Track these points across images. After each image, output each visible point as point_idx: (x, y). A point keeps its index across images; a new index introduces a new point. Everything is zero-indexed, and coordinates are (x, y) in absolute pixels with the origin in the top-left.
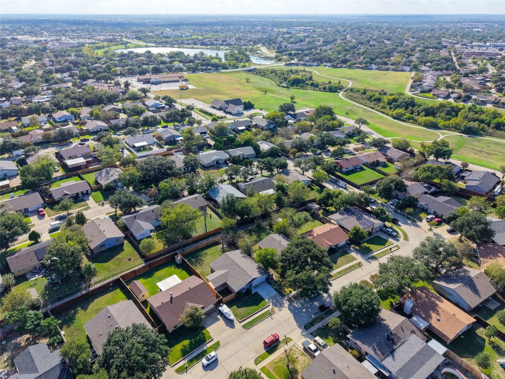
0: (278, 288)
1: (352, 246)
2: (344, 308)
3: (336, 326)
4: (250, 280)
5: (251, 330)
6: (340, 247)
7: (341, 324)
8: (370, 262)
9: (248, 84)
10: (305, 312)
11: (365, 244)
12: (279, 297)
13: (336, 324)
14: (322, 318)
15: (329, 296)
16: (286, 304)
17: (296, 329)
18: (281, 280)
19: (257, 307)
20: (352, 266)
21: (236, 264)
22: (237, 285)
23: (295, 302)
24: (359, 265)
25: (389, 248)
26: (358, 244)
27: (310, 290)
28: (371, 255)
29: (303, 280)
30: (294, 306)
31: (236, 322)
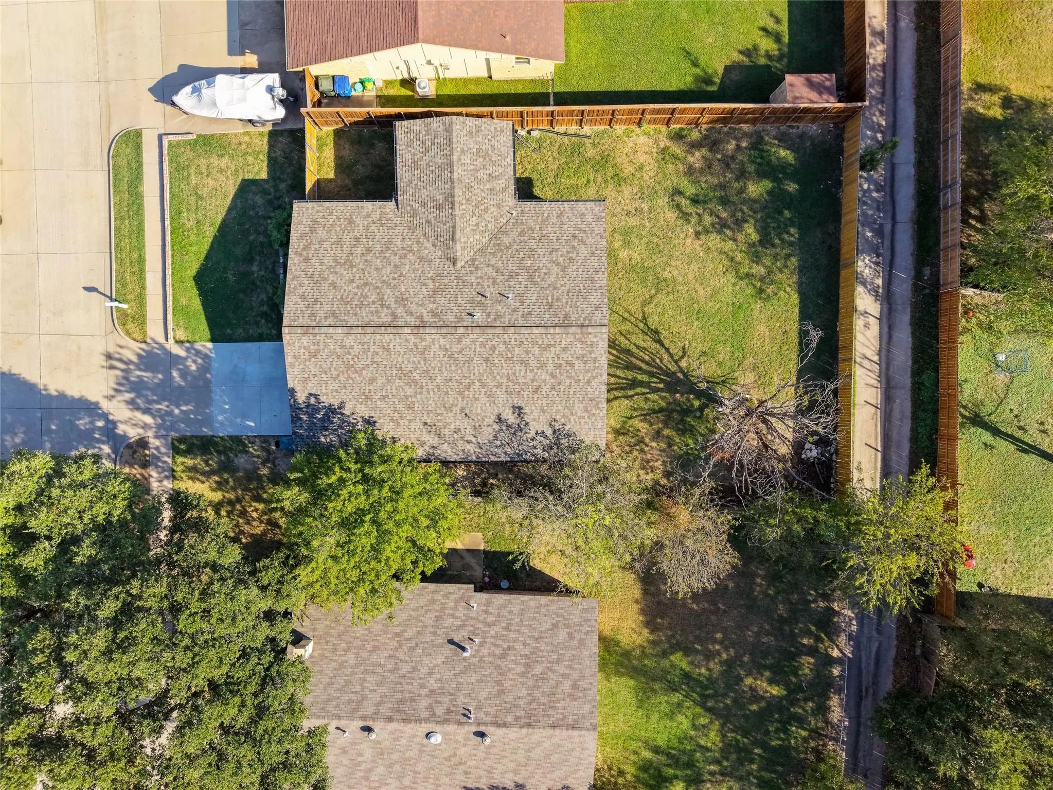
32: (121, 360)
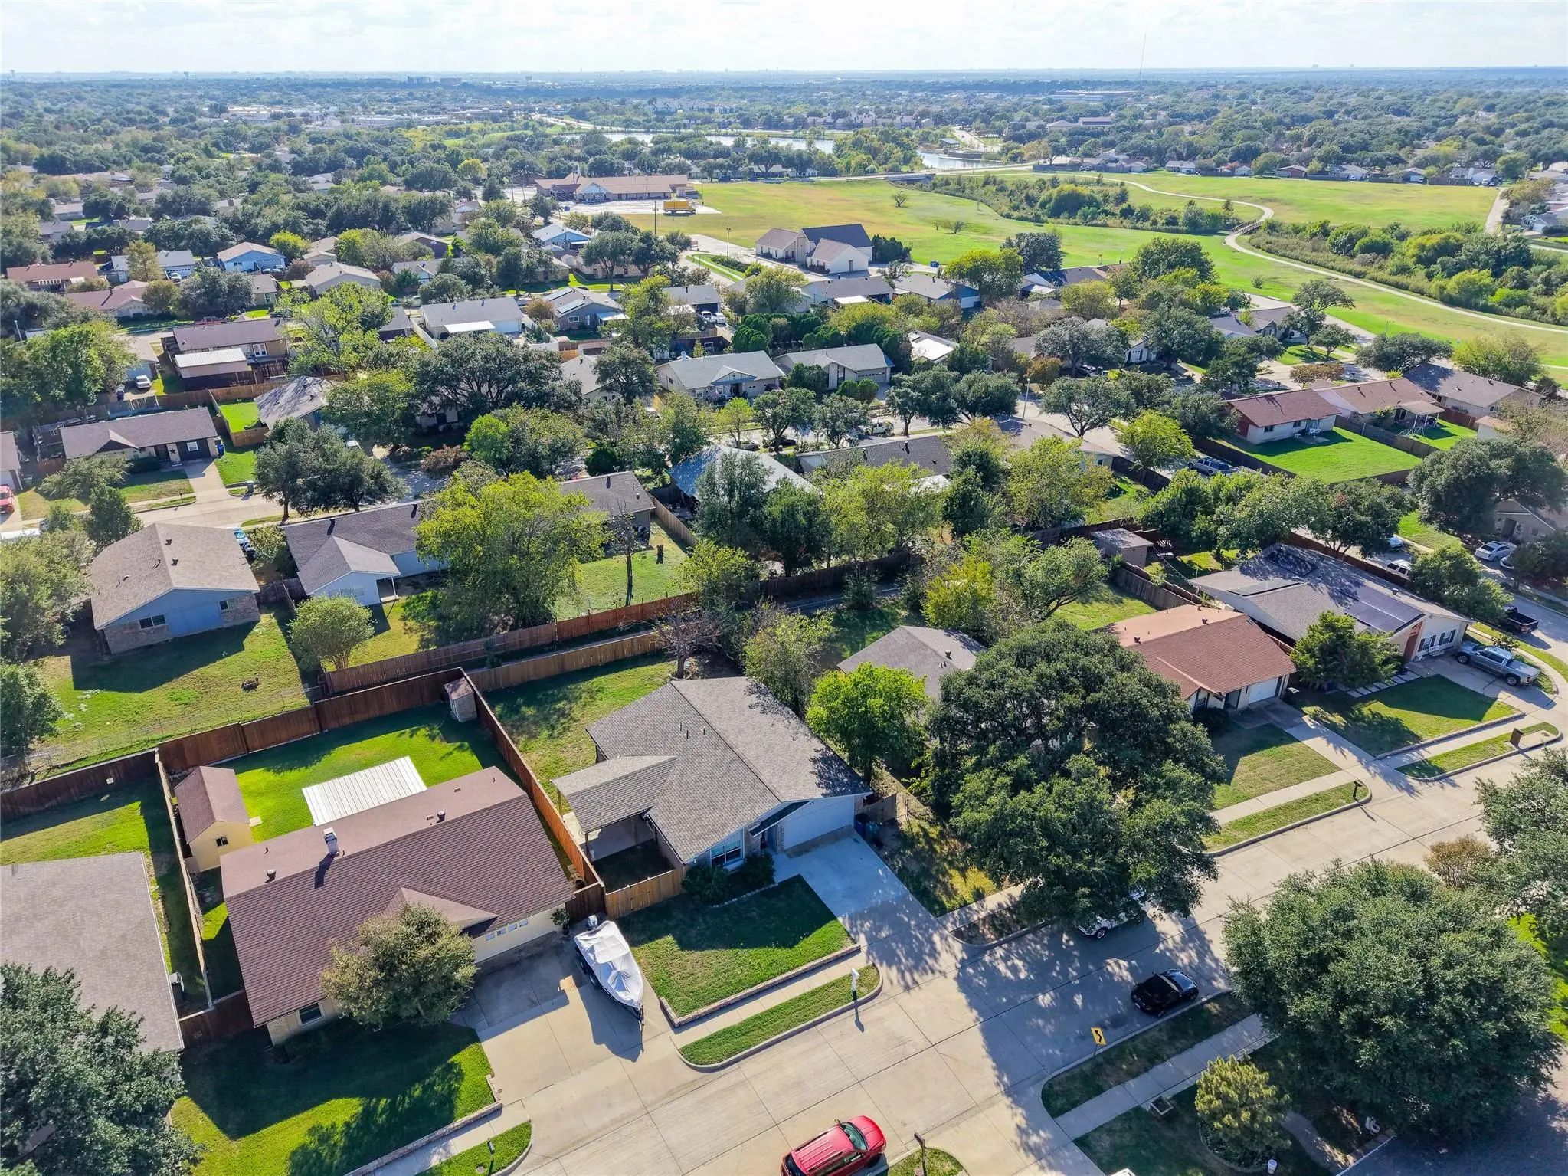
0: (914, 867)
1: (1309, 710)
2: (1303, 1005)
3: (1245, 1116)
4: (764, 809)
5: (731, 1075)
6: (1248, 712)
7: (1275, 1109)
8: (1410, 790)
9: (899, 210)
10: (1051, 1009)
11: (1378, 707)
12: (912, 915)
13: (1247, 1103)
14: (1154, 1057)
15: (1194, 935)
16: (950, 954)
17: (990, 1101)
18: (934, 832)
19: (787, 951)
20: (1317, 798)
21: (709, 729)
22: (698, 831)
23: (1000, 952)
24: (1355, 796)
25: (1508, 729)
26: (1343, 705)
27: (1087, 882)
28: (1415, 757)
29: (1047, 827)
30: (991, 973)
31: (653, 1021)
32: (903, 977)
